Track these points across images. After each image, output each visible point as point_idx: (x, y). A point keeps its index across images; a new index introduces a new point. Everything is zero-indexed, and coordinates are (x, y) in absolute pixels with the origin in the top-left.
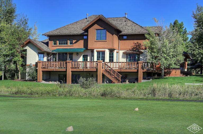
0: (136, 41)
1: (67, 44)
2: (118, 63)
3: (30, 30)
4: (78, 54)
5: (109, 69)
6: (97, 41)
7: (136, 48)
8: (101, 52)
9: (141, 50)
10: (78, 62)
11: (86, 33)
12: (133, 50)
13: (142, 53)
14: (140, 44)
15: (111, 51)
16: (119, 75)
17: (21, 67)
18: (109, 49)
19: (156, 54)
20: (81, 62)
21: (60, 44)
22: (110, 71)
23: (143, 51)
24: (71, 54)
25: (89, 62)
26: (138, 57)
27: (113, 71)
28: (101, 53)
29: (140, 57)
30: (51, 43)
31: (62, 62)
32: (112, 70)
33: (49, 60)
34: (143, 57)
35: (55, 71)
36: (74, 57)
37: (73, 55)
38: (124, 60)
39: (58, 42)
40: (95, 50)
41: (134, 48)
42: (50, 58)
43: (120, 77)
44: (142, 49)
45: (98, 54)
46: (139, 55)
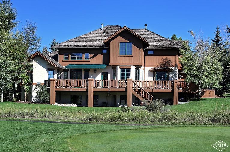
0: (164, 57)
1: (82, 58)
2: (145, 82)
3: (38, 41)
4: (96, 71)
5: (138, 88)
6: (122, 56)
7: (165, 65)
8: (126, 68)
9: (171, 68)
10: (95, 80)
11: (107, 47)
12: (161, 67)
13: (172, 70)
14: (170, 61)
15: (138, 68)
16: (151, 96)
17: (27, 86)
18: (135, 66)
19: (196, 73)
20: (99, 80)
21: (72, 58)
22: (139, 92)
23: (172, 68)
24: (87, 71)
25: (109, 80)
26: (167, 75)
27: (143, 92)
28: (126, 70)
29: (170, 76)
30: (62, 57)
31: (79, 81)
32: (142, 90)
33: (60, 78)
34: (173, 76)
35: (73, 91)
36: (91, 74)
37: (90, 72)
38: (151, 79)
39: (70, 56)
40: (118, 67)
41: (162, 65)
42: (60, 75)
43: (152, 98)
44: (172, 65)
45: (122, 71)
46: (168, 73)
